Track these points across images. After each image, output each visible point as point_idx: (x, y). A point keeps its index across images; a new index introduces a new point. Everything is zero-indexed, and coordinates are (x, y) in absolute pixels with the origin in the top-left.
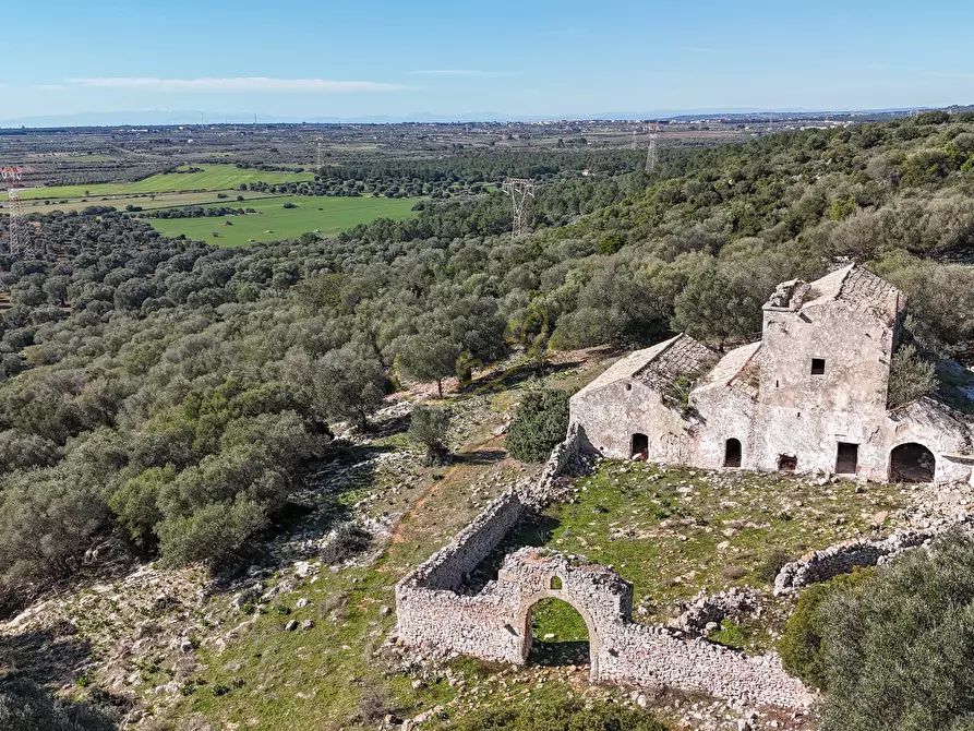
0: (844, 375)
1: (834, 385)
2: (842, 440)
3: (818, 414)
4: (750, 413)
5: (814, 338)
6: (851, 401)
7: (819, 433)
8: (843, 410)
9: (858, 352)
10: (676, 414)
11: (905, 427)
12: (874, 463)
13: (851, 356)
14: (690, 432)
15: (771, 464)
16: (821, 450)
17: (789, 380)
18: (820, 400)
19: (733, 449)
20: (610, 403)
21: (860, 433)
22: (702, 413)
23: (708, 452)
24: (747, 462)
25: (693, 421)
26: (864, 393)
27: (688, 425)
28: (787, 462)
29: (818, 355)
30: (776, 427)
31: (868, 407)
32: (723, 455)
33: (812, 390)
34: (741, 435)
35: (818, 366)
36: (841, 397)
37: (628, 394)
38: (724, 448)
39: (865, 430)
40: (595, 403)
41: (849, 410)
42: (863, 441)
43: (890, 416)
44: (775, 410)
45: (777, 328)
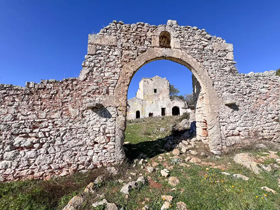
0: (161, 92)
1: (159, 95)
2: (162, 107)
3: (157, 101)
4: (141, 103)
5: (154, 84)
6: (163, 98)
7: (157, 106)
8: (162, 100)
9: (163, 87)
11: (174, 102)
12: (169, 112)
13: (162, 88)
15: (147, 116)
16: (158, 110)
17: (150, 94)
18: (157, 98)
19: (138, 114)
21: (166, 105)
22: (130, 105)
23: (131, 115)
24: (141, 116)
26: (165, 96)
28: (151, 115)
29: (155, 88)
30: (148, 106)
31: (166, 99)
32: (135, 115)
33: (155, 96)
34: (140, 109)
35: (155, 91)
36: (161, 97)
38: (136, 113)
39: (166, 104)
41: (163, 100)
42: (166, 107)
43: (171, 101)
44: (147, 102)
45: (146, 82)
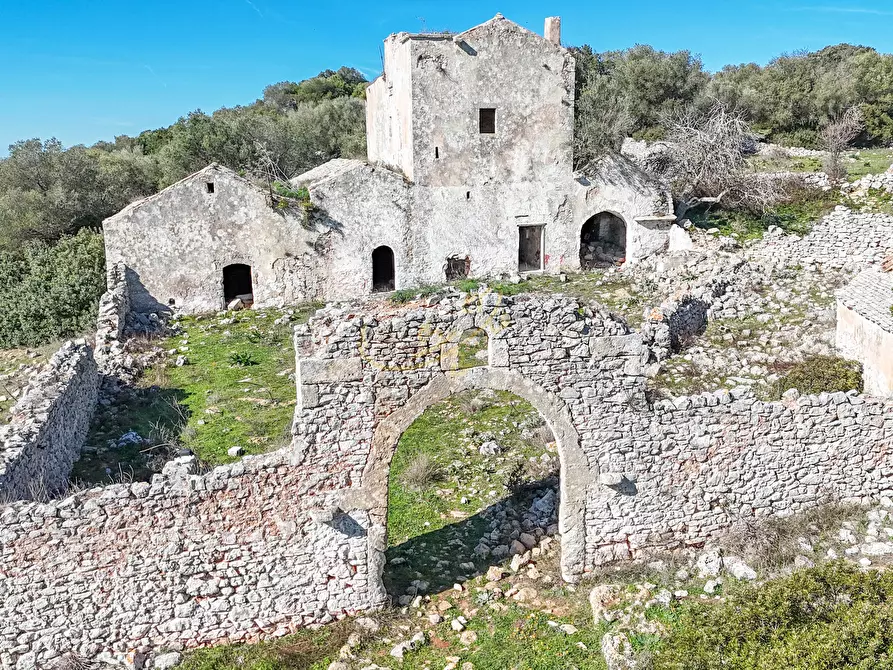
0: (521, 129)
1: (509, 145)
2: (524, 222)
3: (492, 188)
4: (403, 203)
5: (481, 77)
6: (533, 165)
7: (496, 217)
8: (524, 179)
9: (535, 93)
10: (293, 223)
11: (595, 190)
12: (561, 247)
13: (528, 100)
14: (318, 247)
15: (436, 274)
16: (500, 241)
17: (453, 145)
18: (493, 169)
19: (383, 263)
20: (179, 220)
21: (545, 209)
22: (335, 215)
23: (346, 274)
24: (402, 278)
25: (322, 228)
26: (546, 151)
27: (314, 237)
28: (456, 267)
29: (487, 103)
30: (439, 218)
31: (552, 169)
32: (369, 275)
33: (484, 155)
34: (392, 239)
35: (487, 120)
36: (518, 160)
37: (210, 199)
38: (370, 264)
39: (550, 203)
40: (153, 223)
41: (530, 178)
42: (549, 220)
43: (578, 180)
44: (437, 192)
45: (431, 66)
